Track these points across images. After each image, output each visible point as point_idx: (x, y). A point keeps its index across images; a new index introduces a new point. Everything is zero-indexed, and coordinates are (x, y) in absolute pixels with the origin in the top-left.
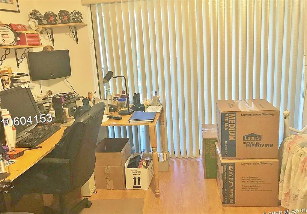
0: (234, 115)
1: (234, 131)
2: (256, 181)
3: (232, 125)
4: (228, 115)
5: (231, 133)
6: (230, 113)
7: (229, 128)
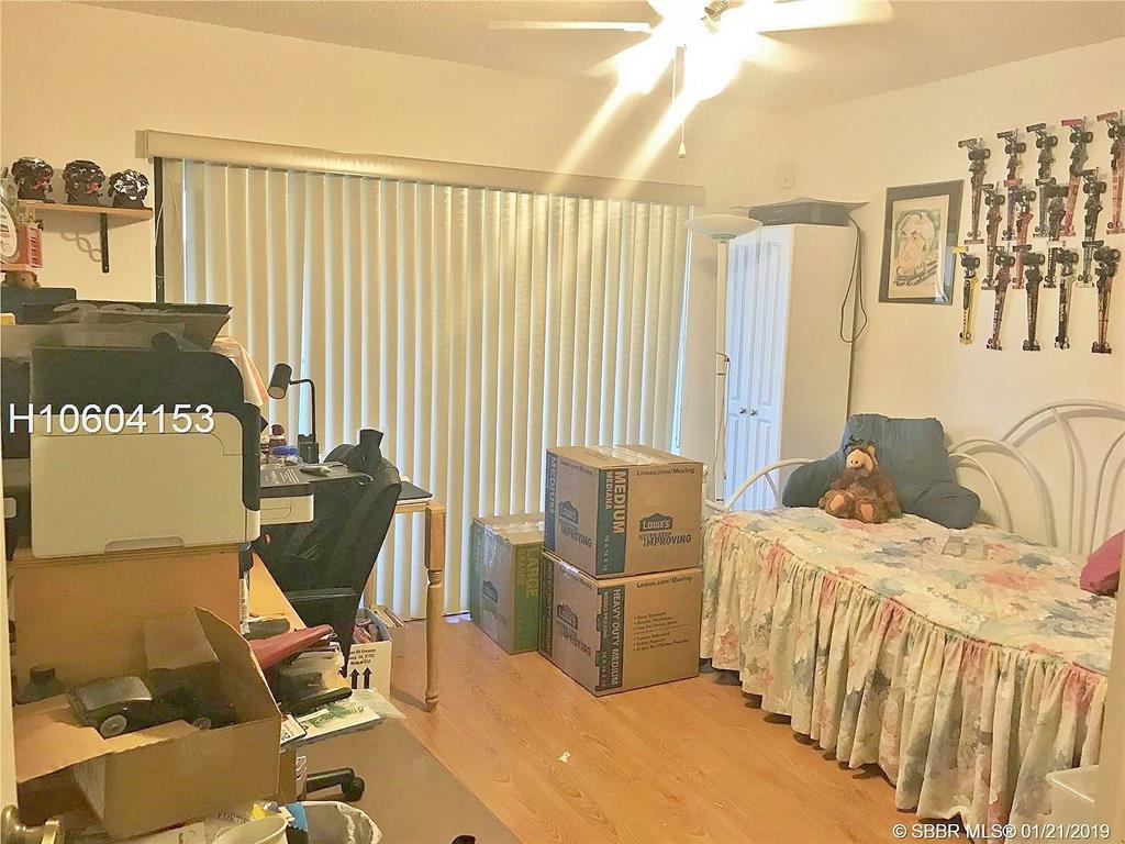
0: (624, 474)
1: (623, 512)
2: (663, 622)
3: (620, 496)
4: (614, 475)
5: (618, 515)
6: (619, 470)
7: (614, 504)
